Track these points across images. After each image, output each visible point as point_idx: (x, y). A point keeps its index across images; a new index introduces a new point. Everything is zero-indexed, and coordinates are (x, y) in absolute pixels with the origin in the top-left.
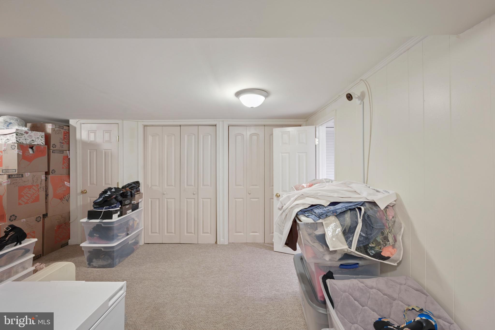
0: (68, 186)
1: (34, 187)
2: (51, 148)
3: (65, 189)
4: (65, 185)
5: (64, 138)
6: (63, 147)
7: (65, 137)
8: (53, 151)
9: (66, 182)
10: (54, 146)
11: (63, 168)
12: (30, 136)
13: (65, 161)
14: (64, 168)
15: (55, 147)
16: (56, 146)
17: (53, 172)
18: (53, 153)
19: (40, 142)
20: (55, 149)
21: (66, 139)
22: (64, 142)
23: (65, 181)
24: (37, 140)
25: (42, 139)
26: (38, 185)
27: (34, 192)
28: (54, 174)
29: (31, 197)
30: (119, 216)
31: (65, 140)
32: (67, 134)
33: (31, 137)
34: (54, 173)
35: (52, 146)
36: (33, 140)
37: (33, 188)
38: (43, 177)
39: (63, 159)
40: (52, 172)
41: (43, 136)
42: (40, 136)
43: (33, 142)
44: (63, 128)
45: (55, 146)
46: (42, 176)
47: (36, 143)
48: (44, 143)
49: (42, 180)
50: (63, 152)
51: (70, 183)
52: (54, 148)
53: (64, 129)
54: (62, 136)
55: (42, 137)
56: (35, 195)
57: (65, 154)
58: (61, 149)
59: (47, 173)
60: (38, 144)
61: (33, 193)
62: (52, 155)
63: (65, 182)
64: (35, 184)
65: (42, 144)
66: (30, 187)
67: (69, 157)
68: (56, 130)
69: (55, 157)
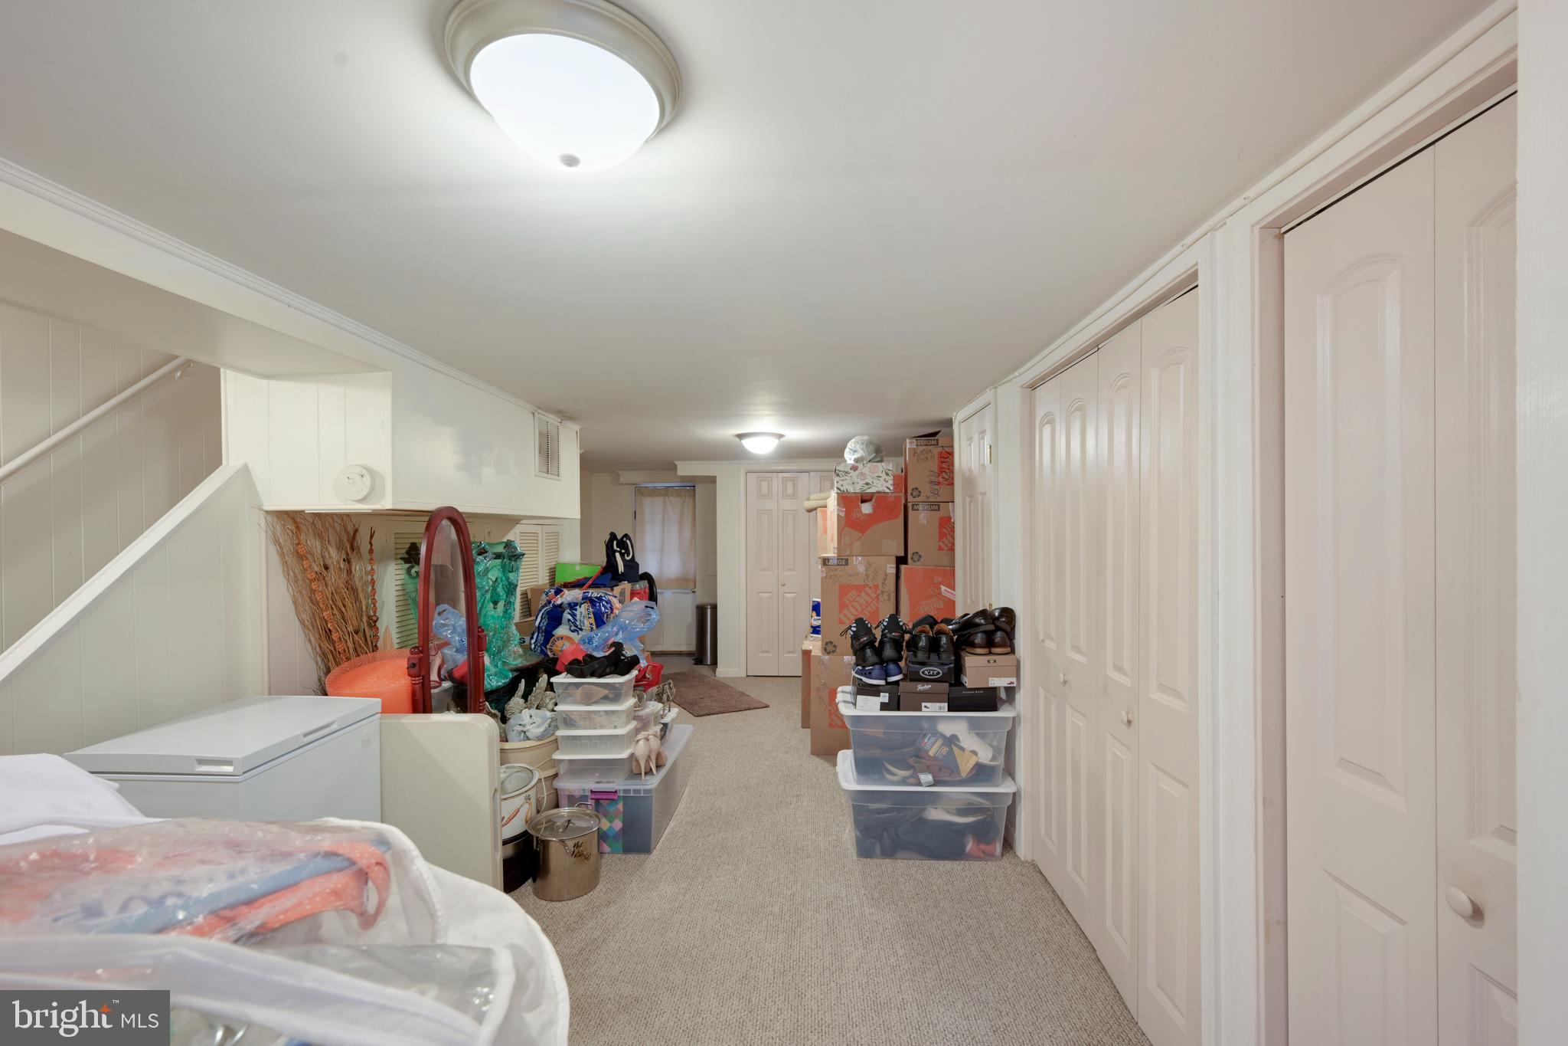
0: (951, 597)
1: (868, 589)
2: (910, 498)
3: (942, 607)
4: (940, 594)
5: (941, 470)
6: (937, 494)
7: (944, 465)
8: (913, 505)
9: (943, 588)
10: (915, 493)
11: (940, 549)
12: (862, 474)
13: (944, 530)
14: (943, 550)
15: (919, 496)
16: (920, 492)
17: (916, 557)
18: (913, 510)
19: (882, 485)
20: (917, 499)
21: (947, 471)
22: (941, 480)
23: (941, 583)
24: (876, 481)
25: (888, 478)
26: (876, 587)
27: (869, 600)
28: (918, 563)
29: (862, 610)
30: (884, 707)
31: (944, 473)
32: (948, 460)
33: (862, 478)
34: (919, 560)
35: (912, 494)
36: (867, 484)
37: (866, 592)
38: (891, 569)
39: (940, 525)
40: (912, 558)
41: (890, 470)
42: (884, 473)
43: (867, 487)
44: (938, 444)
45: (918, 493)
46: (888, 566)
47: (873, 490)
48: (892, 488)
49: (886, 575)
50: (939, 506)
51: (954, 590)
52: (915, 497)
53: (940, 444)
54: (934, 466)
55: (887, 474)
56: (869, 609)
57: (942, 513)
58: (932, 499)
59: (901, 561)
60: (878, 492)
61: (867, 602)
62: (911, 512)
63: (942, 586)
64: (871, 584)
65: (888, 491)
66: (860, 589)
67: (952, 521)
68: (918, 452)
69: (921, 518)
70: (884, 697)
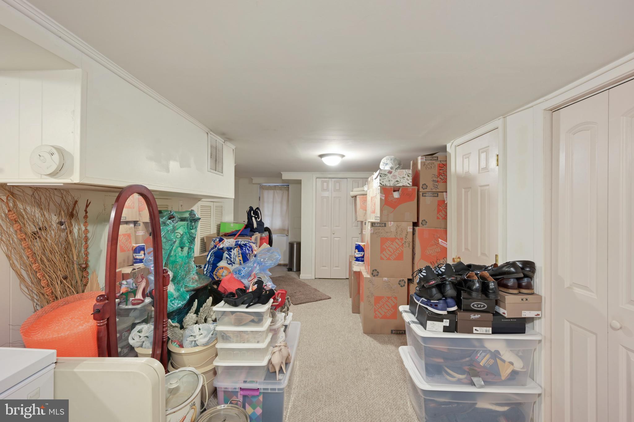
0: (445, 245)
1: (397, 240)
2: (421, 190)
3: (440, 251)
4: (438, 243)
5: (440, 174)
6: (437, 188)
7: (441, 171)
8: (423, 194)
9: (440, 240)
10: (424, 187)
11: (438, 218)
12: (394, 176)
13: (441, 208)
14: (440, 219)
15: (426, 188)
16: (427, 186)
17: (424, 223)
18: (423, 196)
19: (406, 182)
20: (425, 190)
21: (443, 174)
22: (439, 180)
23: (439, 238)
24: (402, 180)
25: (409, 178)
26: (402, 239)
27: (398, 247)
28: (425, 226)
29: (394, 252)
30: (446, 329)
31: (441, 176)
32: (443, 168)
33: (395, 178)
34: (426, 224)
35: (422, 187)
36: (397, 181)
37: (396, 243)
38: (410, 229)
39: (438, 204)
40: (422, 223)
41: (410, 174)
42: (407, 175)
43: (397, 183)
44: (438, 160)
45: (426, 187)
46: (409, 227)
47: (400, 185)
48: (411, 184)
49: (407, 232)
50: (438, 194)
51: (447, 242)
52: (424, 189)
53: (439, 160)
54: (435, 171)
55: (408, 176)
56: (398, 251)
57: (440, 198)
58: (434, 190)
59: (415, 224)
60: (403, 186)
61: (396, 247)
62: (421, 198)
63: (439, 239)
64: (399, 237)
65: (409, 185)
66: (393, 240)
67: (446, 202)
68: (426, 164)
69: (427, 202)
70: (446, 323)
